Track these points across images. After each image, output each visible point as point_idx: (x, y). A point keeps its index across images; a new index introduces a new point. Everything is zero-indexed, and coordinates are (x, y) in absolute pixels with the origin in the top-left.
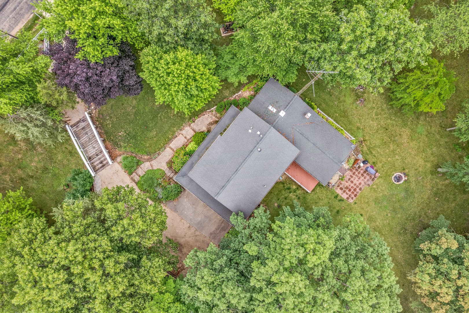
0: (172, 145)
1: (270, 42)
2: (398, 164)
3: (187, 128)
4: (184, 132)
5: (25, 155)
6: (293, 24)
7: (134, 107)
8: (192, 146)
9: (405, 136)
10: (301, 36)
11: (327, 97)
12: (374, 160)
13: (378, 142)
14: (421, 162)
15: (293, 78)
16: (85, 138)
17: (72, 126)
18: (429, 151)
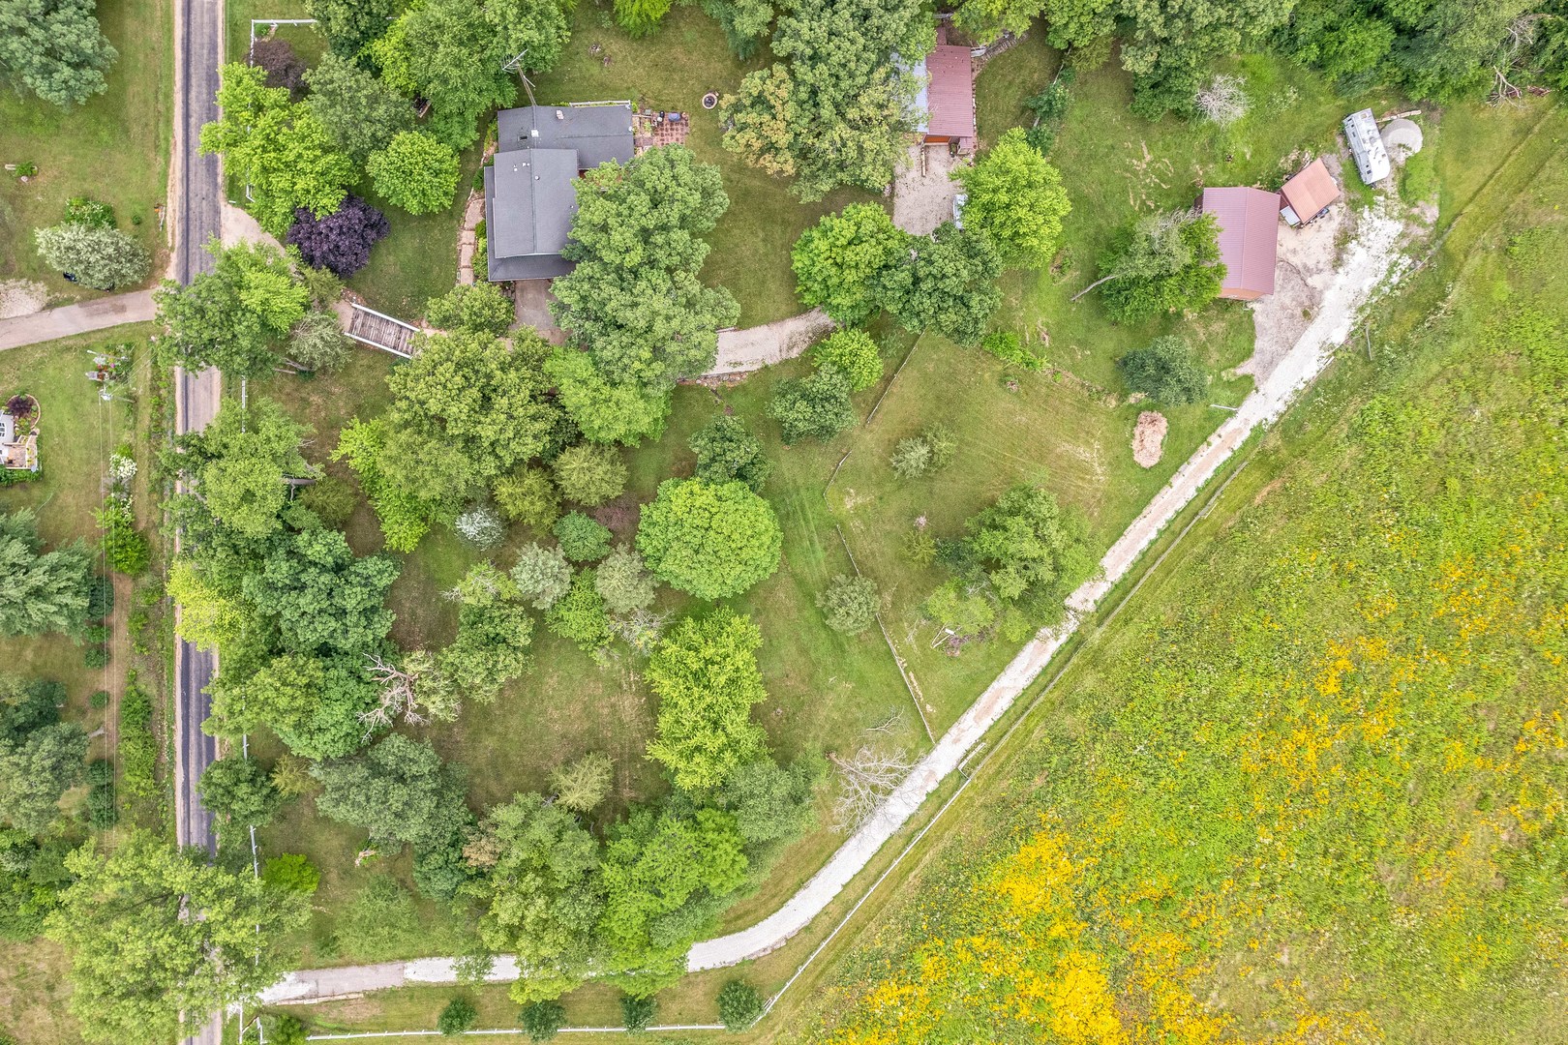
0: (463, 264)
1: (455, 72)
2: (697, 87)
3: (464, 234)
4: (464, 240)
5: (326, 408)
6: (461, 43)
7: (395, 264)
8: (482, 243)
9: (680, 56)
10: (477, 48)
11: (571, 86)
12: (671, 105)
13: (659, 85)
14: (719, 66)
15: (512, 93)
16: (373, 333)
17: (350, 331)
18: (718, 49)
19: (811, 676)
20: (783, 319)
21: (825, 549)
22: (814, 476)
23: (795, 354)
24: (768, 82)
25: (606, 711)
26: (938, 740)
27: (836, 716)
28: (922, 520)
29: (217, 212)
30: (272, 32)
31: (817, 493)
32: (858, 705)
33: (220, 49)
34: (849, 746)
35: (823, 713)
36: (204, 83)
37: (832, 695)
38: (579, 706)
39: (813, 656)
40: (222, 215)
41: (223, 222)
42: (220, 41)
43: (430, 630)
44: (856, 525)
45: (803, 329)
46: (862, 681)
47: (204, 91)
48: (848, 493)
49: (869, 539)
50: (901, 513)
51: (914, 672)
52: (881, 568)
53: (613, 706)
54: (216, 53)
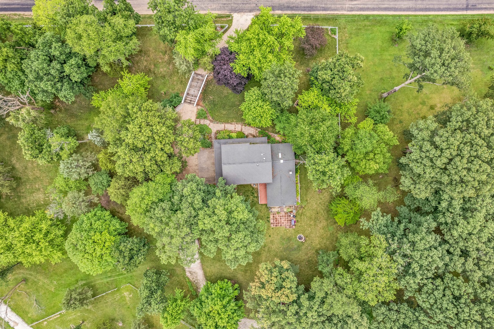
0: (226, 125)
2: (307, 232)
3: (240, 126)
4: (237, 125)
5: (163, 62)
7: (228, 93)
8: (234, 135)
9: (322, 224)
12: (299, 220)
13: (308, 215)
14: (317, 242)
16: (194, 84)
17: (195, 73)
18: (325, 241)
19: (56, 274)
20: (203, 269)
21: (108, 283)
22: (137, 280)
23: (188, 274)
24: (289, 291)
25: (37, 186)
26: (32, 327)
27: (41, 283)
28: (121, 325)
29: (250, 11)
30: (333, 36)
31: (130, 281)
32: (45, 293)
33: (324, 12)
34: (28, 289)
35: (41, 278)
36: (309, 5)
37: (49, 282)
38: (38, 175)
39: (65, 275)
40: (249, 13)
41: (246, 14)
42: (328, 12)
43: (68, 110)
44: (117, 296)
45: (198, 278)
46: (54, 295)
47: (306, 5)
48: (130, 294)
49: (112, 302)
50: (123, 316)
51: (59, 318)
52: (101, 305)
53: (39, 189)
54: (323, 10)
